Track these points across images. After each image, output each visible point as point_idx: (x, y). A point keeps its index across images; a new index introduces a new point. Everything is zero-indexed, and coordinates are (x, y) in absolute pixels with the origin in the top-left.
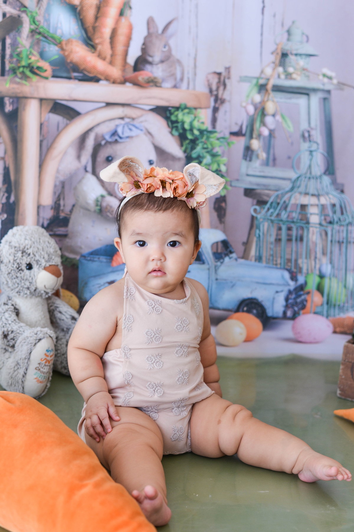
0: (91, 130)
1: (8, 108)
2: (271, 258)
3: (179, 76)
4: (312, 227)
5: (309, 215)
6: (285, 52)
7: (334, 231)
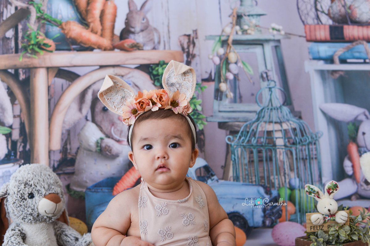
0: (89, 87)
1: (22, 77)
2: (247, 177)
3: (156, 40)
4: (278, 148)
5: (275, 139)
6: (240, 14)
7: (298, 150)
